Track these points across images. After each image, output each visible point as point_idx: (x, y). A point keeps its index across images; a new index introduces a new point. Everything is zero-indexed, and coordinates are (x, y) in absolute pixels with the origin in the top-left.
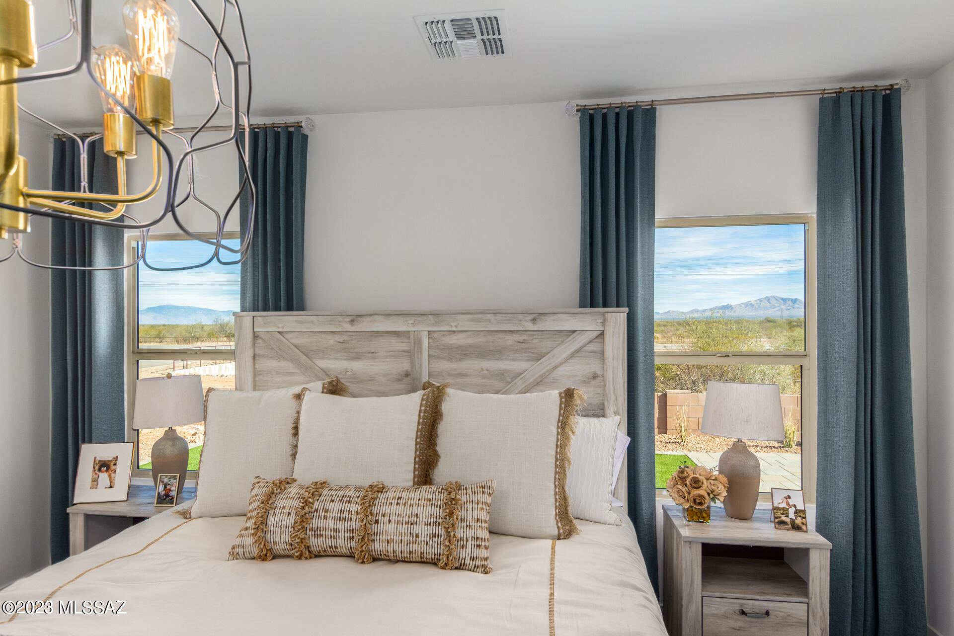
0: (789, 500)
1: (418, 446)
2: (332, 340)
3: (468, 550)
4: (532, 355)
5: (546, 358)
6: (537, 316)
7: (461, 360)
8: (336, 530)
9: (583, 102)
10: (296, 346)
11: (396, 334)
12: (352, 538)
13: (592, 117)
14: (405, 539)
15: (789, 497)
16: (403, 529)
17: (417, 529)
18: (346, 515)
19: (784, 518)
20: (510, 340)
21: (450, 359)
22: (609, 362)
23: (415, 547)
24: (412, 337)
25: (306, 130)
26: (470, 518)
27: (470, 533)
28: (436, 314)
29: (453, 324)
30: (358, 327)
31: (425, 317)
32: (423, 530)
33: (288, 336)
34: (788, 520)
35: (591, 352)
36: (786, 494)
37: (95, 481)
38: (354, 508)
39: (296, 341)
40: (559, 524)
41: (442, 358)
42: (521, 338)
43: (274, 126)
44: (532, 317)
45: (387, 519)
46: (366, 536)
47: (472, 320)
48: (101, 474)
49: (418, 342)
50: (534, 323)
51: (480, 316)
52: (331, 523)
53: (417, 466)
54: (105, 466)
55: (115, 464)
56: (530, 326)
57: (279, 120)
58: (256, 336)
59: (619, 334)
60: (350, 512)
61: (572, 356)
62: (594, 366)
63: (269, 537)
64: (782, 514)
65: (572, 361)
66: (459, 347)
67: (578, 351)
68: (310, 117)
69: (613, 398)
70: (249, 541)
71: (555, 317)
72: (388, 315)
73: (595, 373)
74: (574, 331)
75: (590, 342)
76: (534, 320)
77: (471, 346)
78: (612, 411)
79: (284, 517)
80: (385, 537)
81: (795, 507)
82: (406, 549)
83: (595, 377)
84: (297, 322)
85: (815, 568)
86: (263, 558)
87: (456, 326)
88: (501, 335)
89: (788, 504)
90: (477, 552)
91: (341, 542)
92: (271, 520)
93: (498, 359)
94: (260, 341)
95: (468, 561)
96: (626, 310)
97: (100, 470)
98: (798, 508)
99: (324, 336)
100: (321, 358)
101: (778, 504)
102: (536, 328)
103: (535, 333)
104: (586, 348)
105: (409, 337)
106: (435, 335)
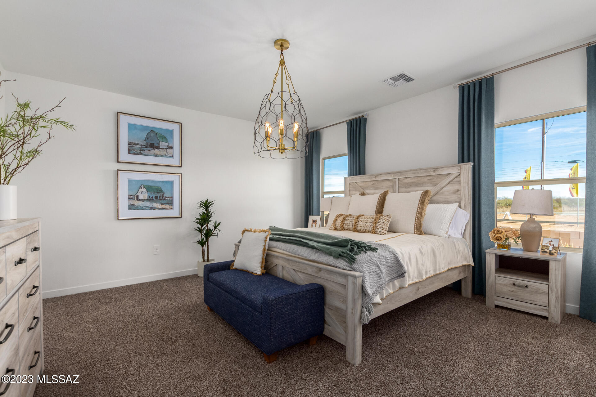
0: (551, 243)
1: (377, 208)
2: (370, 184)
3: (379, 230)
4: (433, 184)
5: (438, 185)
6: (435, 169)
7: (409, 187)
8: (350, 224)
9: (460, 83)
10: (360, 186)
11: (388, 180)
12: (353, 226)
13: (463, 88)
14: (364, 226)
15: (552, 241)
16: (364, 224)
17: (367, 224)
18: (352, 220)
19: (546, 250)
20: (426, 179)
21: (405, 187)
22: (462, 185)
23: (366, 228)
24: (393, 181)
25: (365, 117)
26: (381, 222)
27: (380, 226)
28: (401, 172)
29: (406, 175)
30: (377, 179)
31: (397, 174)
32: (368, 224)
33: (358, 183)
34: (548, 251)
35: (456, 181)
36: (550, 240)
37: (312, 225)
38: (354, 219)
39: (360, 185)
40: (415, 231)
41: (403, 187)
42: (429, 178)
43: (356, 118)
44: (433, 170)
45: (361, 221)
46: (356, 225)
47: (413, 173)
48: (313, 224)
49: (395, 182)
50: (434, 172)
51: (415, 171)
52: (349, 222)
53: (376, 213)
54: (314, 222)
55: (316, 221)
56: (432, 173)
57: (358, 116)
58: (350, 184)
59: (466, 173)
60: (353, 220)
61: (449, 183)
62: (456, 187)
63: (336, 225)
64: (546, 248)
65: (449, 185)
66: (408, 183)
67: (451, 181)
68: (366, 112)
69: (464, 198)
70: (332, 226)
71: (442, 169)
72: (386, 174)
73: (458, 189)
74: (449, 174)
75: (456, 177)
76: (434, 171)
77: (413, 182)
78: (463, 204)
79: (340, 221)
80: (360, 226)
81: (553, 245)
82: (364, 229)
83: (458, 191)
84: (360, 179)
85: (552, 269)
86: (335, 230)
87: (407, 176)
88: (423, 178)
89: (550, 244)
90: (381, 231)
91: (351, 227)
92: (337, 221)
93: (422, 186)
94: (351, 186)
95: (379, 232)
96: (472, 164)
97: (313, 223)
98: (555, 246)
99: (368, 182)
100: (367, 190)
101: (545, 244)
102: (435, 174)
103: (435, 176)
104: (454, 180)
105: (392, 181)
106: (401, 179)
